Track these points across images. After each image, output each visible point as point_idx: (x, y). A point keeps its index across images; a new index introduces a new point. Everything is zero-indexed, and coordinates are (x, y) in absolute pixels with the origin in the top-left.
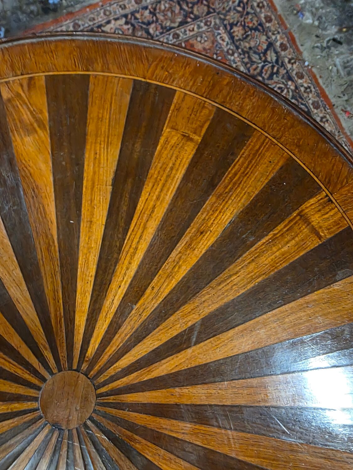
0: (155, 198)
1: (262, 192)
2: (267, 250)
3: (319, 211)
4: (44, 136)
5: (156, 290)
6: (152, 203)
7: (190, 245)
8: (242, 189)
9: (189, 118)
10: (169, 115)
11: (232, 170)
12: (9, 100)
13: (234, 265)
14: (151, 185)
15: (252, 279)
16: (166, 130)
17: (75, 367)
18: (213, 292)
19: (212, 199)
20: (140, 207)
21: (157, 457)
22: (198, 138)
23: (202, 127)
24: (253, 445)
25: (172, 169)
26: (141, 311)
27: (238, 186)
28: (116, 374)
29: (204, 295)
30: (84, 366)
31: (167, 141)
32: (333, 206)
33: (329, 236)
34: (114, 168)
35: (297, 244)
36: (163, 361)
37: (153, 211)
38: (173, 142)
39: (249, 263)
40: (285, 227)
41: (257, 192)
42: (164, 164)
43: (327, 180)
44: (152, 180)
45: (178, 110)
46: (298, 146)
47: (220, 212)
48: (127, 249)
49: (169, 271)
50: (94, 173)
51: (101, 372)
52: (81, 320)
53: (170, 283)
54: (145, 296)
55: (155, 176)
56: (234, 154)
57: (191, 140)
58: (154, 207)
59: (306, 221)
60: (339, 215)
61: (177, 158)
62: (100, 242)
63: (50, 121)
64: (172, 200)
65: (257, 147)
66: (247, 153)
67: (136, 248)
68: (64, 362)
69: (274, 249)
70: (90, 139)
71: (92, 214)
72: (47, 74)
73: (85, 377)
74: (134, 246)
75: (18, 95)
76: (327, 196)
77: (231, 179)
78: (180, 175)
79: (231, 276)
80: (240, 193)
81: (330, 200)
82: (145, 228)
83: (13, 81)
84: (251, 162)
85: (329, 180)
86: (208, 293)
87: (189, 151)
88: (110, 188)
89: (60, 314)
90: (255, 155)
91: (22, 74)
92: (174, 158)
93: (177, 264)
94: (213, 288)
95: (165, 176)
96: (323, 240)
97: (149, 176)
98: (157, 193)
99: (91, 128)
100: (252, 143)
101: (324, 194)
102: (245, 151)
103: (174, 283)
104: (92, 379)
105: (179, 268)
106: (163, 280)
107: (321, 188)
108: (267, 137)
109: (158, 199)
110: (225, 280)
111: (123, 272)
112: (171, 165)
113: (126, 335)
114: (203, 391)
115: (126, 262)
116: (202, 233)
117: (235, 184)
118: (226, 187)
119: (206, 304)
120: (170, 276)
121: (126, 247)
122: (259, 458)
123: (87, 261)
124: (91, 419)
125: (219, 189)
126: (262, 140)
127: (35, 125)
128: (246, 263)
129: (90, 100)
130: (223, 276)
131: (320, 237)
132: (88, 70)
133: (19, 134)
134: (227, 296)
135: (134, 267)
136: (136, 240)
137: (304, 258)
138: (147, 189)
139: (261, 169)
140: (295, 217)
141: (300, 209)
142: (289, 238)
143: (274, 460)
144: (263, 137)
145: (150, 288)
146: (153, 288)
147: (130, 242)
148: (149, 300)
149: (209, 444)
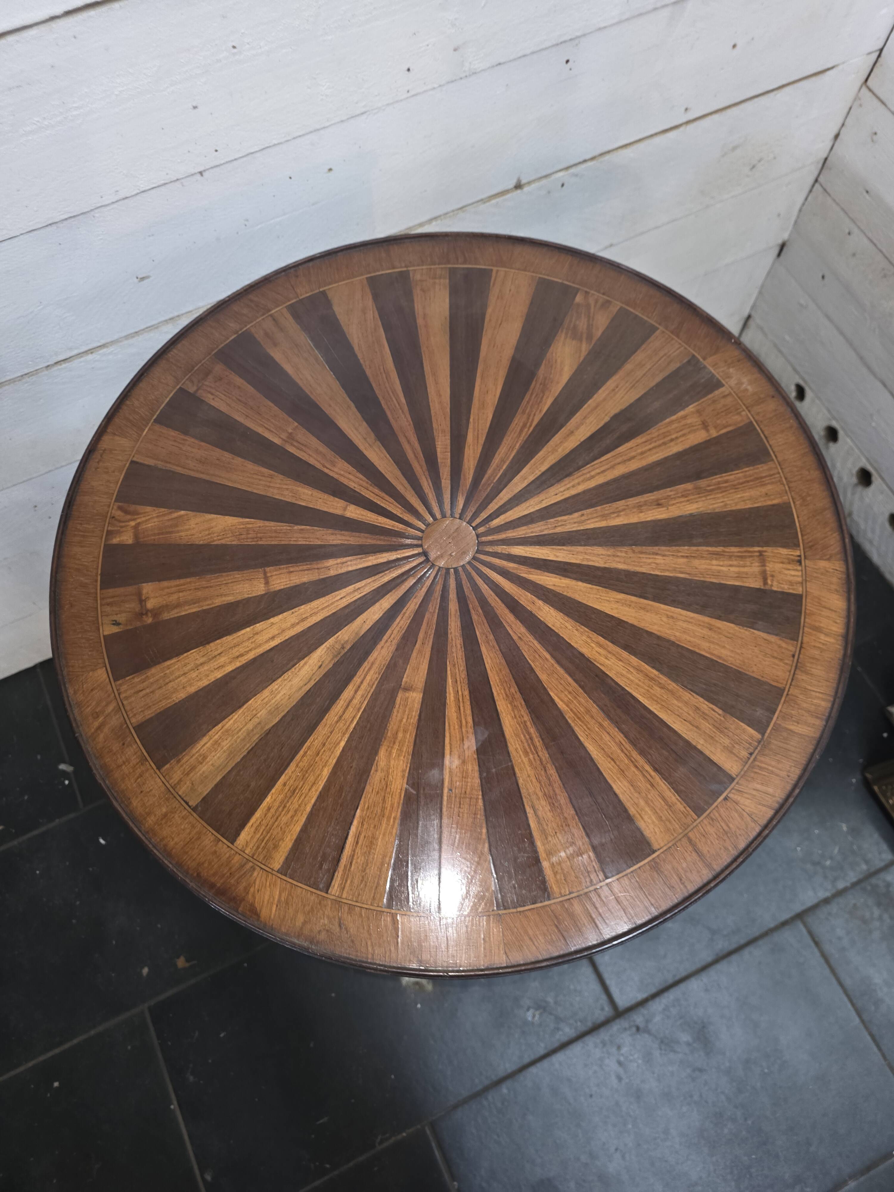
0: (639, 451)
1: (739, 511)
2: (706, 559)
3: (782, 563)
4: (585, 348)
5: (583, 518)
6: (633, 454)
7: (641, 506)
8: (723, 497)
9: (718, 414)
10: (703, 400)
11: (726, 476)
12: (578, 305)
13: (668, 548)
14: (644, 439)
15: (675, 570)
16: (691, 408)
17: (474, 525)
18: (632, 555)
19: (689, 486)
20: (621, 449)
21: (484, 637)
22: (714, 433)
23: (725, 427)
24: (570, 693)
25: (672, 440)
26: (560, 524)
27: (721, 493)
28: (501, 553)
29: (621, 551)
30: (481, 530)
31: (685, 417)
32: (799, 568)
33: (775, 589)
34: (623, 407)
35: (739, 573)
36: (546, 573)
37: (629, 460)
38: (689, 421)
39: (682, 556)
40: (739, 552)
41: (734, 508)
42: (668, 432)
43: (810, 544)
44: (648, 437)
45: (714, 402)
46: (804, 499)
47: (688, 501)
48: (585, 472)
49: (606, 512)
50: (604, 400)
51: (492, 543)
52: (505, 495)
53: (600, 521)
54: (571, 517)
55: (654, 436)
56: (737, 467)
57: (708, 431)
58: (633, 457)
59: (763, 563)
60: (800, 579)
61: (684, 435)
62: (567, 451)
63: (599, 339)
64: (653, 463)
65: (764, 475)
66: (751, 472)
67: (592, 477)
68: (469, 515)
69: (714, 562)
70: (621, 373)
71: (577, 428)
72: (624, 306)
73: (475, 537)
74: (593, 473)
75: (588, 306)
76: (800, 556)
77: (719, 483)
78: (675, 448)
79: (657, 554)
80: (718, 498)
81: (800, 562)
82: (612, 467)
83: (593, 294)
84: (748, 482)
85: (813, 546)
86: (626, 552)
87: (699, 437)
88: (607, 419)
89: (494, 479)
90: (757, 479)
91: (604, 294)
92: (680, 433)
93: (618, 512)
94: (634, 552)
95: (661, 442)
96: (767, 587)
97: (649, 432)
98: (644, 449)
99: (628, 366)
100: (762, 469)
101: (798, 553)
102: (750, 471)
103: (603, 524)
104: (480, 544)
105: (618, 516)
106: (595, 515)
107: (799, 546)
108: (779, 473)
109: (642, 453)
110: (650, 554)
111: (568, 486)
112: (673, 436)
113: (532, 532)
114: (561, 620)
115: (576, 481)
116: (659, 505)
117: (719, 488)
118: (709, 486)
119: (617, 559)
120: (604, 517)
121: (585, 470)
122: (567, 706)
123: (545, 458)
124: (456, 570)
125: (703, 483)
126: (772, 473)
127: (585, 336)
128: (680, 554)
129: (644, 346)
130: (650, 549)
131: (765, 583)
132: (660, 324)
133: (566, 334)
134: (641, 566)
135: (580, 488)
136: (598, 471)
137: (736, 589)
138: (639, 440)
139: (754, 493)
140: (755, 552)
141: (765, 549)
142: (735, 563)
143: (579, 718)
144: (775, 471)
145: (580, 513)
146: (583, 515)
147: (591, 468)
148: (572, 521)
149: (533, 661)
